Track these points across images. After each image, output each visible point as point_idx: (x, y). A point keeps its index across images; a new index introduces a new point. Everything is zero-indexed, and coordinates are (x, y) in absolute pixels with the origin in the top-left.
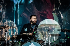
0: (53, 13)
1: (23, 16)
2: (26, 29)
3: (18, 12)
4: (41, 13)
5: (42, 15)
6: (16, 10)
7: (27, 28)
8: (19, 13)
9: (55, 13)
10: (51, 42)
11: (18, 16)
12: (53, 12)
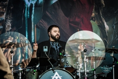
0: (91, 21)
1: (41, 26)
2: (45, 48)
3: (32, 20)
4: (71, 20)
5: (72, 24)
6: (28, 16)
7: (47, 47)
8: (34, 21)
9: (94, 21)
10: (88, 71)
11: (33, 26)
12: (92, 19)
